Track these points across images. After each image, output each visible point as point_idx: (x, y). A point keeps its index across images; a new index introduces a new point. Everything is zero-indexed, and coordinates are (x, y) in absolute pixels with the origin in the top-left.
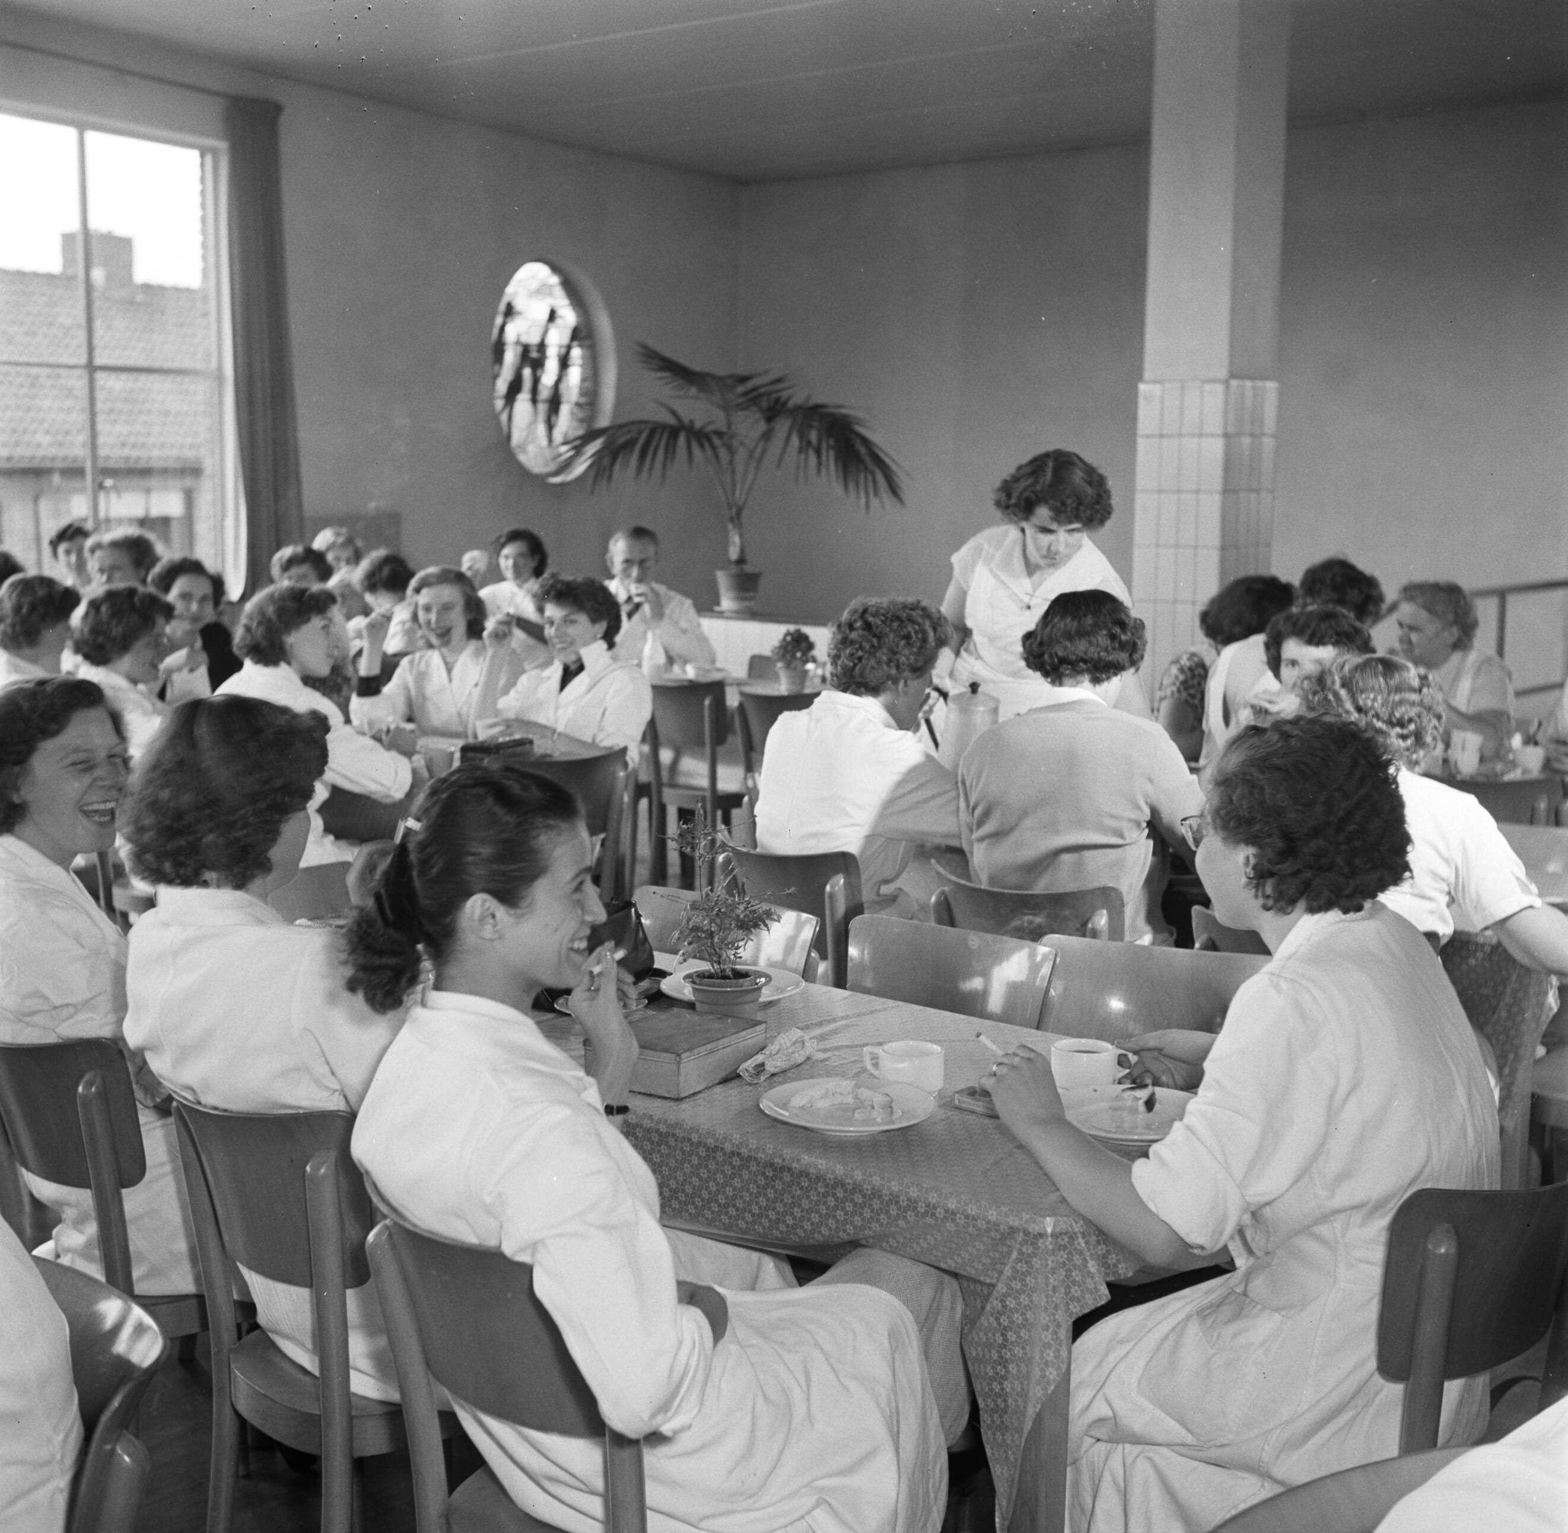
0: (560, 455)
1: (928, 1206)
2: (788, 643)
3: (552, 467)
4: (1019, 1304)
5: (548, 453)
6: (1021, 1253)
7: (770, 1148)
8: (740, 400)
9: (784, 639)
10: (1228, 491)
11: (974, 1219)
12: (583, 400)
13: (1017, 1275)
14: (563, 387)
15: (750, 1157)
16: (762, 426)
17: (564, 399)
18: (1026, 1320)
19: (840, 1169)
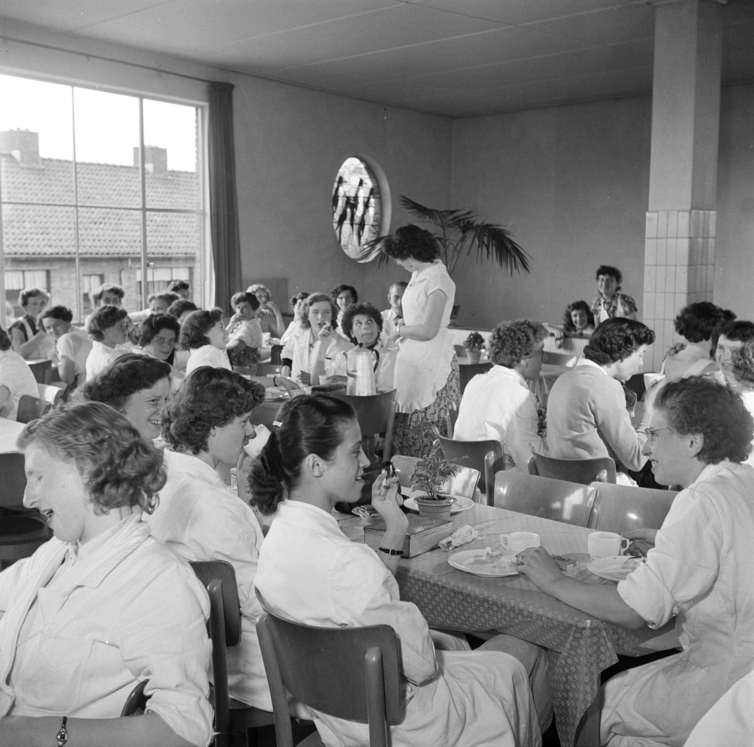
0: (364, 249)
1: (528, 612)
2: (471, 339)
3: (360, 256)
4: (574, 662)
5: (358, 249)
6: (574, 637)
7: (452, 583)
8: (449, 223)
9: (470, 337)
10: (691, 264)
11: (551, 620)
12: (375, 223)
13: (572, 648)
14: (366, 217)
15: (443, 587)
16: (461, 235)
17: (366, 223)
18: (577, 670)
19: (486, 594)
